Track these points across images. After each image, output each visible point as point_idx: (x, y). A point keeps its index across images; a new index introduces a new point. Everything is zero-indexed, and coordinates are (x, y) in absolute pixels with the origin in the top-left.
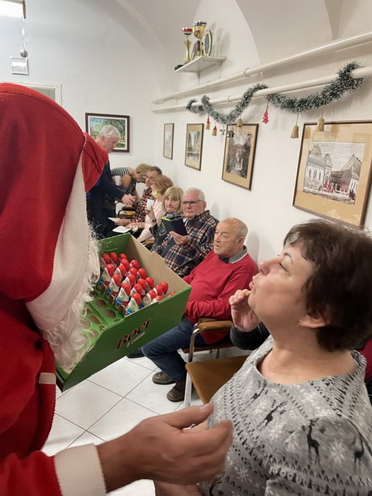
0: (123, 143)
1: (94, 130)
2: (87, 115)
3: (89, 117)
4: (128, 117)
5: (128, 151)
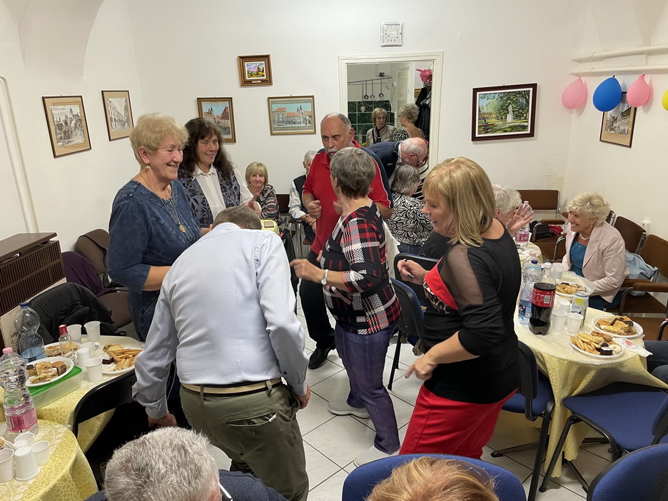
0: (526, 124)
1: (485, 110)
2: (475, 91)
3: (478, 93)
4: (534, 86)
5: (532, 134)
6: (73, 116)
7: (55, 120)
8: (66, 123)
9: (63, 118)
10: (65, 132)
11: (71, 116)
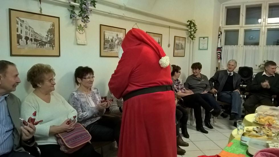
6: (118, 38)
7: (106, 37)
8: (112, 41)
9: (111, 38)
10: (110, 45)
11: (116, 38)
